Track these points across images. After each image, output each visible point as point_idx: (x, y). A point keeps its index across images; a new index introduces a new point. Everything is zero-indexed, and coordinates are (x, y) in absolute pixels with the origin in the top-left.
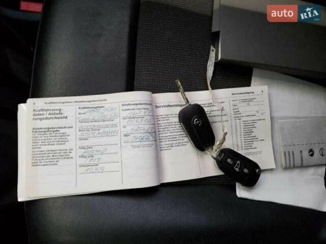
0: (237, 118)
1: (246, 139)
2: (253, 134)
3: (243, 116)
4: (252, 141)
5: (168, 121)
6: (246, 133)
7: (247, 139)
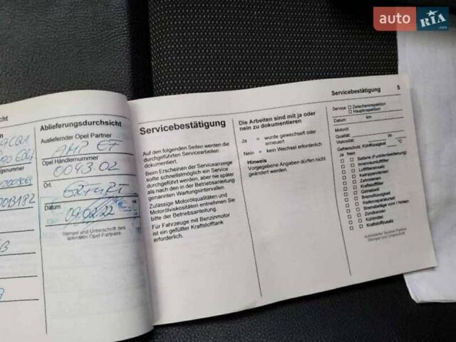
0: (345, 152)
1: (366, 200)
2: (382, 189)
3: (359, 147)
4: (382, 206)
5: (173, 166)
6: (367, 185)
7: (370, 202)
